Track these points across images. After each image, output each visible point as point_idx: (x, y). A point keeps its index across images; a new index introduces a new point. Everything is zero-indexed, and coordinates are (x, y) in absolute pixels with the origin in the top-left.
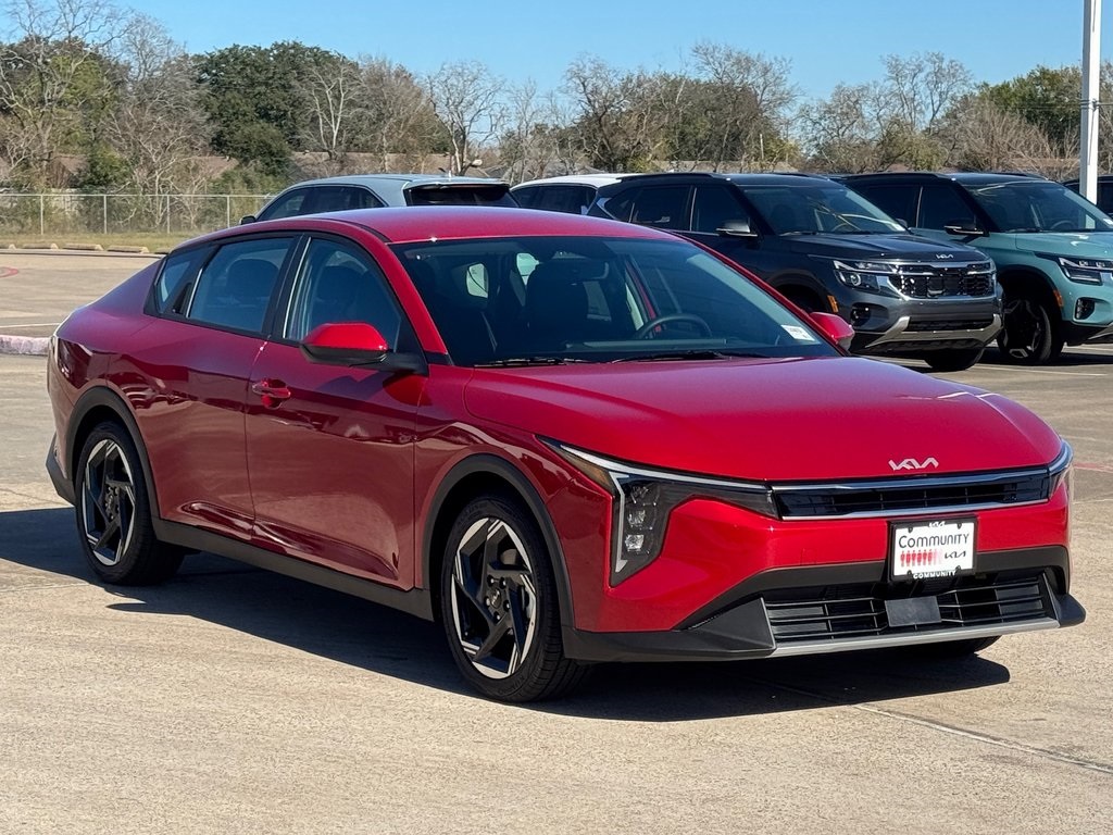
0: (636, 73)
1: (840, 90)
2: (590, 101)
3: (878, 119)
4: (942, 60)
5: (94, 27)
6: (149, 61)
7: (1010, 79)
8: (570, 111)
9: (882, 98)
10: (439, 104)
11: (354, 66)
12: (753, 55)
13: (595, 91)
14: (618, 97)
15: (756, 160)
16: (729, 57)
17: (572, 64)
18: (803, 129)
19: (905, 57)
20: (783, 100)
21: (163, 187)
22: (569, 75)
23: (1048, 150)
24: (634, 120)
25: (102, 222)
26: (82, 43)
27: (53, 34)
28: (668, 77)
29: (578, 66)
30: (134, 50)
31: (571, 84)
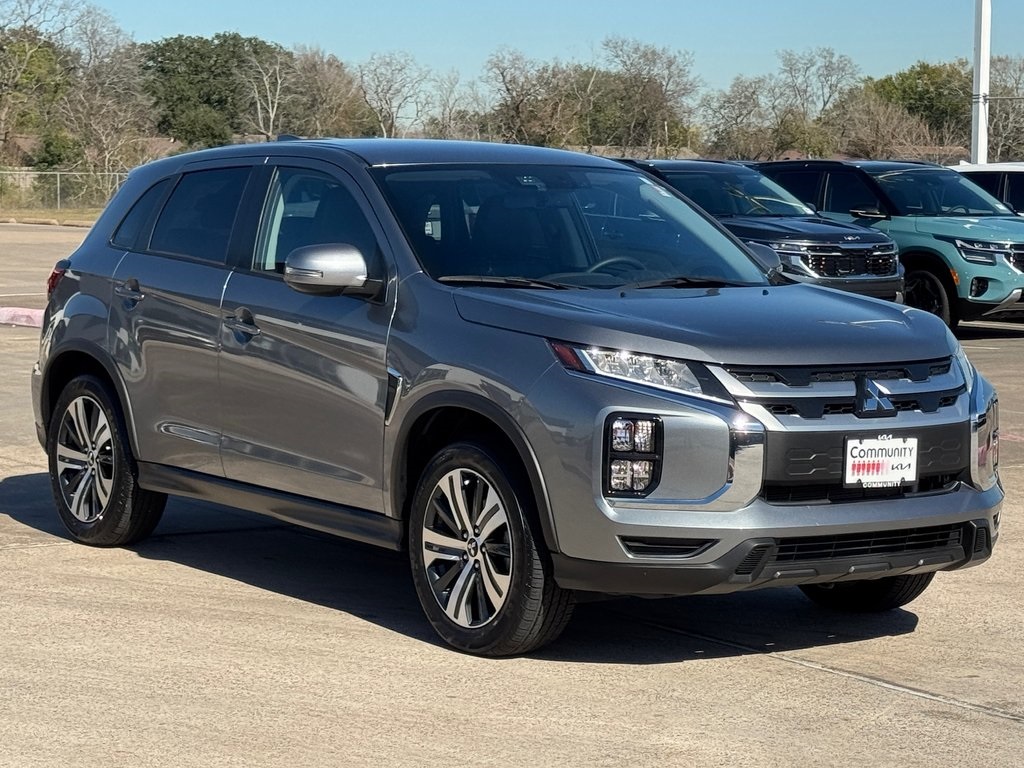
0: (552, 65)
1: (738, 82)
2: (508, 90)
3: (773, 108)
4: (832, 55)
5: (49, 16)
6: (99, 49)
7: (893, 73)
8: (490, 97)
9: (777, 90)
10: (370, 92)
11: (290, 55)
12: (659, 49)
13: (514, 80)
14: (534, 85)
15: (661, 145)
16: (636, 50)
17: (492, 55)
18: (705, 116)
20: (687, 90)
21: (113, 166)
22: (489, 66)
23: (929, 138)
24: (549, 109)
25: (56, 199)
26: (37, 33)
27: (10, 22)
28: (581, 67)
29: (498, 57)
31: (491, 74)
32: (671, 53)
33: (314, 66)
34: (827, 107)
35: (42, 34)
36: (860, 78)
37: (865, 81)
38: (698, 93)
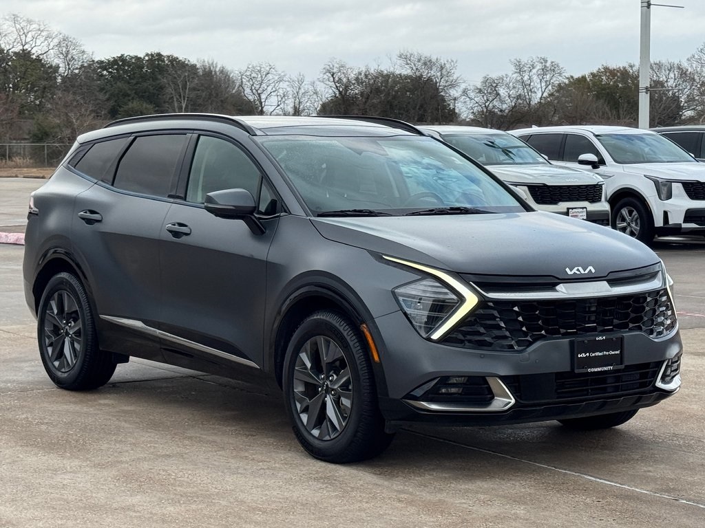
0: (364, 70)
1: (486, 80)
2: (337, 87)
3: (509, 97)
4: (546, 61)
6: (71, 63)
7: (586, 73)
9: (511, 84)
10: (247, 89)
11: (194, 66)
12: (434, 59)
13: (340, 81)
14: (353, 84)
15: (436, 121)
16: (419, 61)
17: (326, 64)
19: (524, 60)
20: (453, 85)
22: (324, 72)
25: (44, 161)
26: (30, 54)
27: (13, 47)
29: (329, 66)
30: (62, 57)
32: (442, 62)
33: (211, 73)
34: (544, 95)
35: (33, 54)
36: (565, 77)
37: (568, 78)
38: (459, 86)
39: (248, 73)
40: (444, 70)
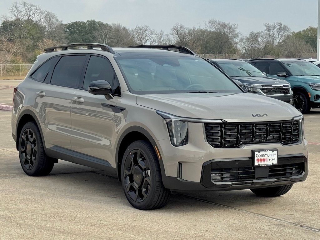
0: (192, 29)
1: (252, 34)
2: (179, 37)
3: (263, 42)
4: (281, 25)
5: (36, 16)
6: (51, 26)
7: (301, 30)
8: (173, 40)
9: (264, 36)
10: (136, 38)
11: (110, 27)
12: (226, 23)
13: (181, 34)
14: (187, 35)
15: (227, 54)
16: (219, 24)
17: (174, 26)
18: (241, 45)
19: (271, 24)
20: (236, 36)
22: (173, 30)
23: (312, 51)
24: (192, 42)
26: (32, 21)
27: (24, 18)
28: (201, 29)
29: (176, 27)
30: (47, 23)
31: (173, 32)
32: (230, 25)
33: (118, 30)
34: (280, 41)
35: (34, 21)
36: (291, 32)
37: (292, 33)
38: (239, 37)
39: (136, 30)
40: (231, 29)
